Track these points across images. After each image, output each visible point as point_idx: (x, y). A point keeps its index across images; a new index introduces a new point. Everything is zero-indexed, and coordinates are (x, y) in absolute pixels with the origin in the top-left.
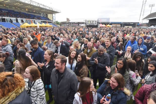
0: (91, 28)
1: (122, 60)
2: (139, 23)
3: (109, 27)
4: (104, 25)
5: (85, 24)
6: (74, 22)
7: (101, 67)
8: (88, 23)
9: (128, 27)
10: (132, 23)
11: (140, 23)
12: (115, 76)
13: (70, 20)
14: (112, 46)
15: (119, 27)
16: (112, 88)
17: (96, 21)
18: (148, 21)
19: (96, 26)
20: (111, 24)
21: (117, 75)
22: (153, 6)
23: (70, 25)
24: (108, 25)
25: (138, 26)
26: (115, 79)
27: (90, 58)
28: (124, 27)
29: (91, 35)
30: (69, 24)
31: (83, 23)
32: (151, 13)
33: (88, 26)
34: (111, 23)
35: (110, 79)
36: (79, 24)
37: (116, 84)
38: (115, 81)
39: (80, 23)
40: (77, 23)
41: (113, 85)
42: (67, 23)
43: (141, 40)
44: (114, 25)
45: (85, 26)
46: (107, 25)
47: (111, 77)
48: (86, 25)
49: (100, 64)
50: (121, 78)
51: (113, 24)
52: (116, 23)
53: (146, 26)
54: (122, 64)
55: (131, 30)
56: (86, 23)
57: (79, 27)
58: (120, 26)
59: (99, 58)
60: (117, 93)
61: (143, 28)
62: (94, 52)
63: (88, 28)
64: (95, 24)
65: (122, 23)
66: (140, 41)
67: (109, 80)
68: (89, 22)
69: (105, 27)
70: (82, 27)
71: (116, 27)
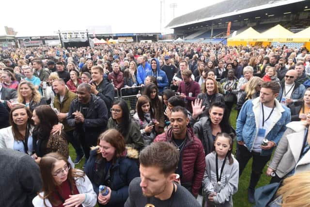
0: (74, 47)
1: (119, 104)
2: (160, 33)
3: (112, 43)
4: (102, 41)
5: (60, 41)
6: (31, 38)
7: (91, 125)
8: (66, 38)
9: (146, 42)
10: (151, 34)
11: (162, 34)
12: (106, 137)
13: (17, 33)
14: (106, 80)
15: (130, 43)
16: (107, 159)
17: (84, 33)
18: (173, 30)
19: (86, 44)
20: (116, 38)
21: (108, 133)
22: (174, 6)
23: (18, 44)
24: (111, 40)
25: (160, 39)
26: (107, 141)
27: (67, 114)
28: (139, 41)
29: (71, 64)
30: (16, 43)
31: (54, 39)
32: (175, 17)
33: (67, 45)
34: (115, 35)
35: (99, 145)
36: (46, 41)
37: (111, 150)
38: (107, 145)
39: (47, 39)
40: (38, 39)
41: (107, 154)
42: (10, 41)
43: (155, 63)
44: (122, 40)
45: (61, 45)
46: (109, 39)
47: (99, 140)
48: (62, 43)
49: (88, 120)
50: (116, 135)
51: (120, 37)
52: (124, 35)
53: (172, 39)
54: (120, 111)
55: (150, 46)
56: (61, 38)
57: (45, 49)
58: (131, 40)
59: (84, 109)
60: (118, 165)
61: (168, 42)
62: (73, 98)
63: (68, 48)
64: (81, 38)
65: (134, 35)
66: (153, 64)
67: (99, 148)
68: (68, 36)
69: (106, 44)
70: (53, 47)
71: (125, 43)
